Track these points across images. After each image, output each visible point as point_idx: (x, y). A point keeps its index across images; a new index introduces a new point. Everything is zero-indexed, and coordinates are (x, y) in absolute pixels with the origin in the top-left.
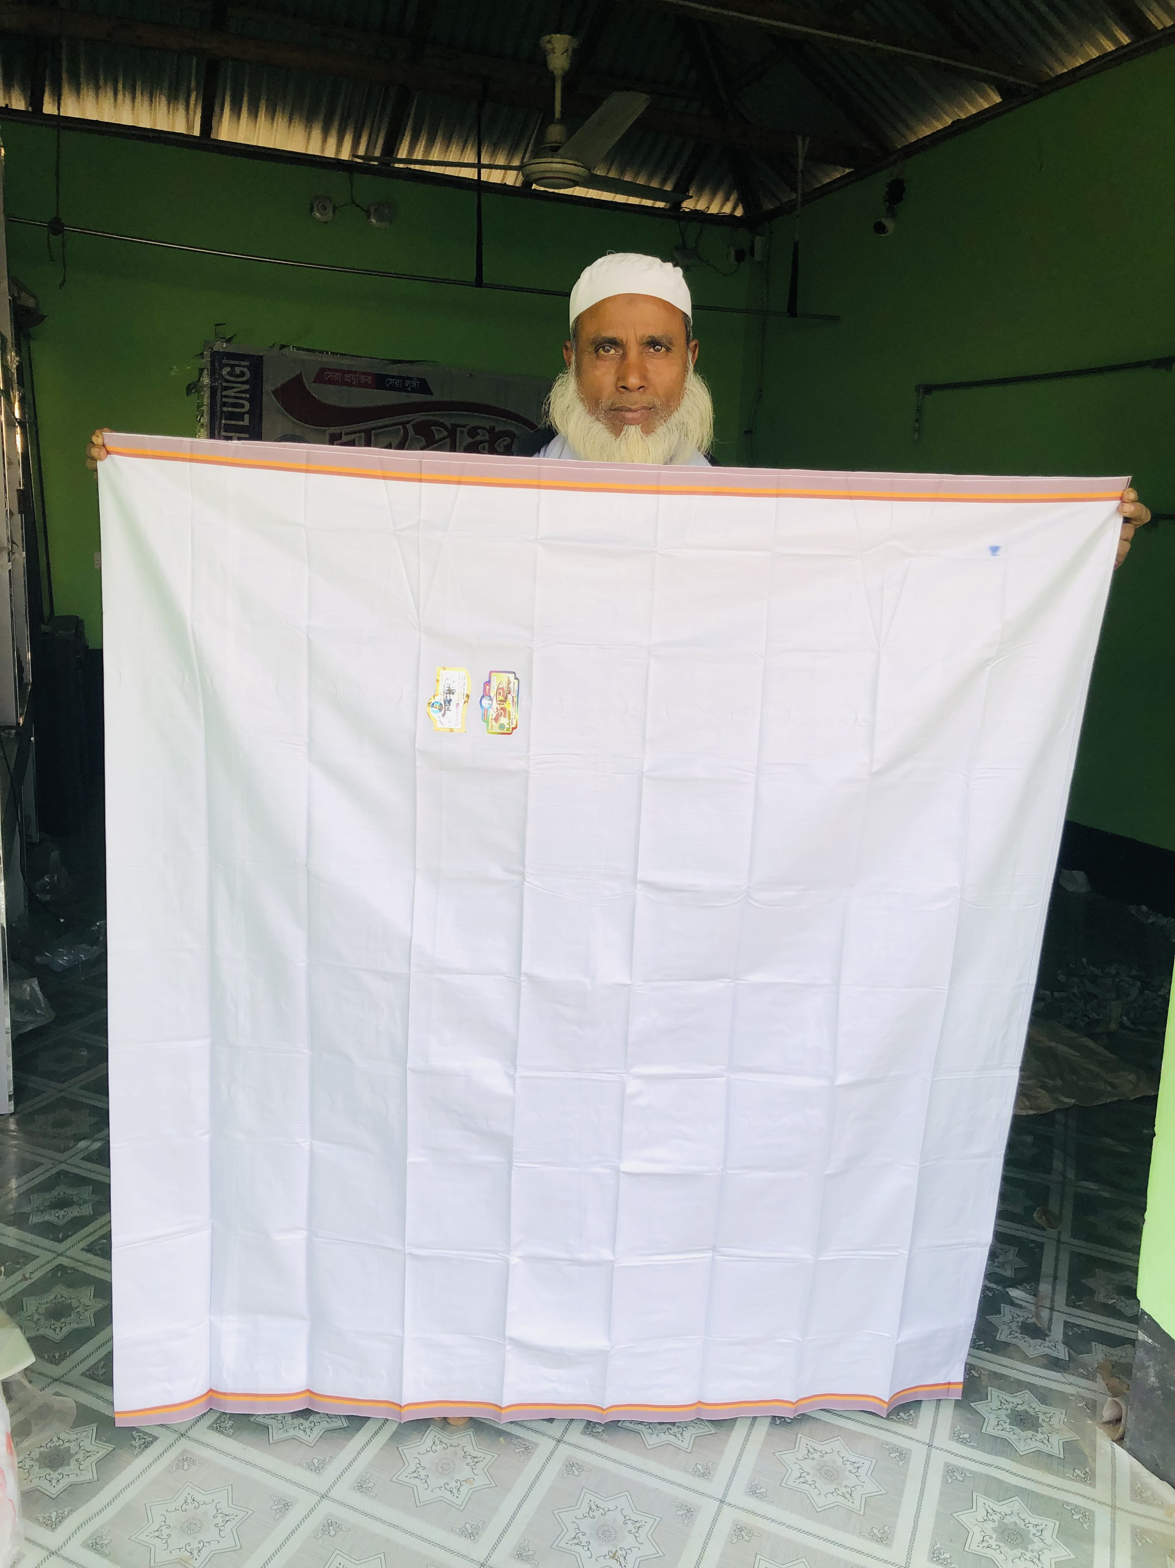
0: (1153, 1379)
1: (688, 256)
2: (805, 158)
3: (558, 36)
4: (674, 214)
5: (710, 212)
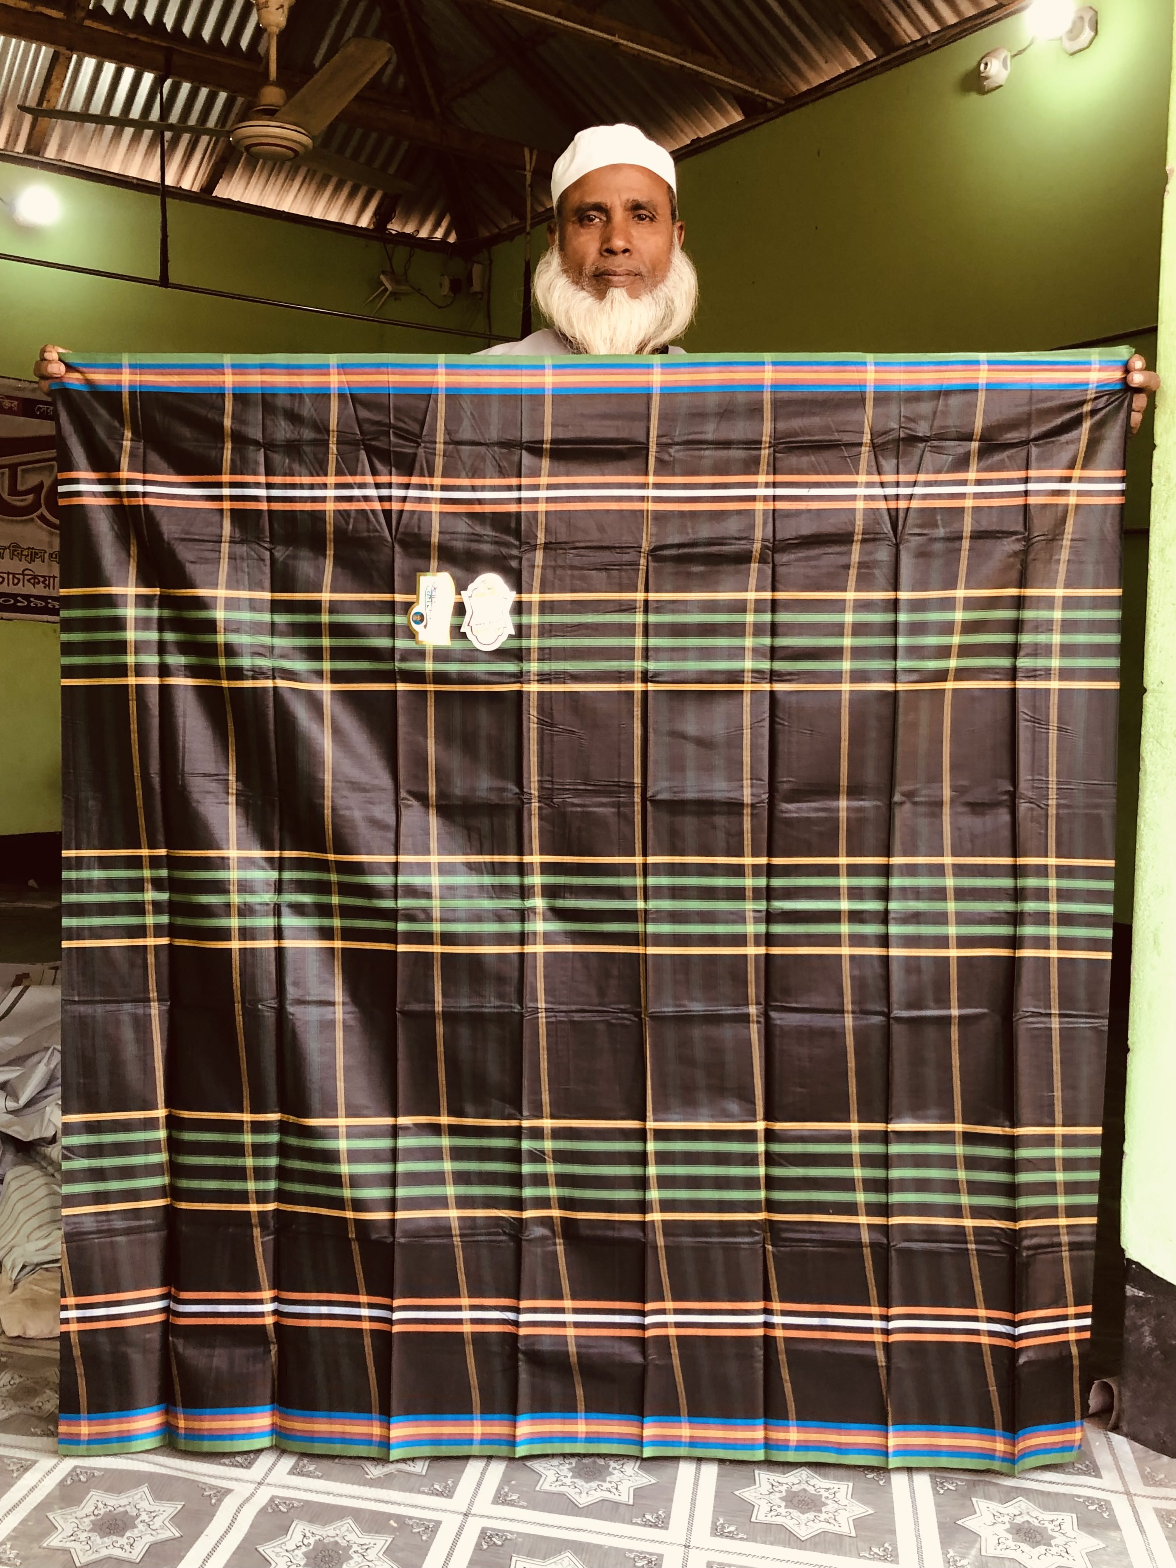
0: (1148, 1339)
1: (398, 283)
2: (533, 172)
4: (379, 235)
5: (419, 236)
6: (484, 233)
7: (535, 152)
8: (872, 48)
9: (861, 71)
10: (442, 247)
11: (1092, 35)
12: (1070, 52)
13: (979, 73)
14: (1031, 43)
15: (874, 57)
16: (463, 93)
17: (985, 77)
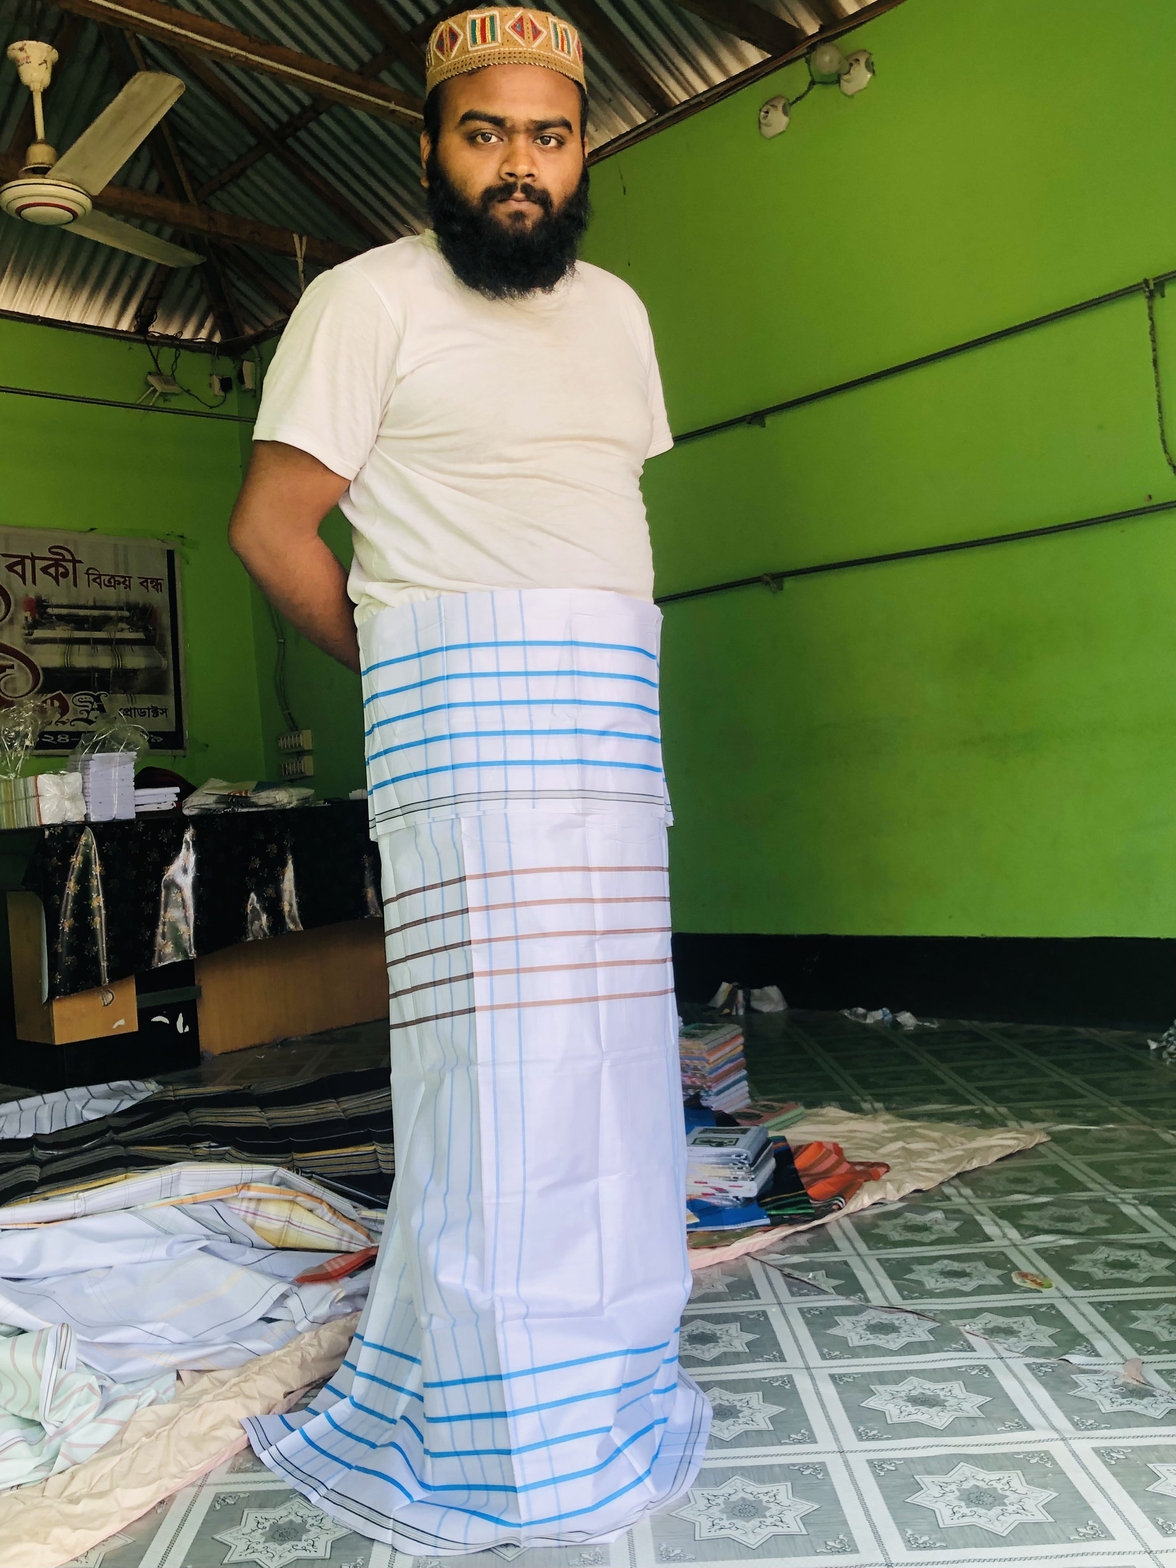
1: (166, 382)
2: (304, 259)
3: (34, 42)
4: (142, 338)
5: (183, 337)
6: (249, 331)
7: (304, 239)
8: (642, 114)
9: (633, 134)
10: (208, 347)
11: (869, 75)
12: (849, 94)
13: (759, 121)
14: (809, 89)
15: (644, 121)
16: (222, 186)
17: (766, 125)
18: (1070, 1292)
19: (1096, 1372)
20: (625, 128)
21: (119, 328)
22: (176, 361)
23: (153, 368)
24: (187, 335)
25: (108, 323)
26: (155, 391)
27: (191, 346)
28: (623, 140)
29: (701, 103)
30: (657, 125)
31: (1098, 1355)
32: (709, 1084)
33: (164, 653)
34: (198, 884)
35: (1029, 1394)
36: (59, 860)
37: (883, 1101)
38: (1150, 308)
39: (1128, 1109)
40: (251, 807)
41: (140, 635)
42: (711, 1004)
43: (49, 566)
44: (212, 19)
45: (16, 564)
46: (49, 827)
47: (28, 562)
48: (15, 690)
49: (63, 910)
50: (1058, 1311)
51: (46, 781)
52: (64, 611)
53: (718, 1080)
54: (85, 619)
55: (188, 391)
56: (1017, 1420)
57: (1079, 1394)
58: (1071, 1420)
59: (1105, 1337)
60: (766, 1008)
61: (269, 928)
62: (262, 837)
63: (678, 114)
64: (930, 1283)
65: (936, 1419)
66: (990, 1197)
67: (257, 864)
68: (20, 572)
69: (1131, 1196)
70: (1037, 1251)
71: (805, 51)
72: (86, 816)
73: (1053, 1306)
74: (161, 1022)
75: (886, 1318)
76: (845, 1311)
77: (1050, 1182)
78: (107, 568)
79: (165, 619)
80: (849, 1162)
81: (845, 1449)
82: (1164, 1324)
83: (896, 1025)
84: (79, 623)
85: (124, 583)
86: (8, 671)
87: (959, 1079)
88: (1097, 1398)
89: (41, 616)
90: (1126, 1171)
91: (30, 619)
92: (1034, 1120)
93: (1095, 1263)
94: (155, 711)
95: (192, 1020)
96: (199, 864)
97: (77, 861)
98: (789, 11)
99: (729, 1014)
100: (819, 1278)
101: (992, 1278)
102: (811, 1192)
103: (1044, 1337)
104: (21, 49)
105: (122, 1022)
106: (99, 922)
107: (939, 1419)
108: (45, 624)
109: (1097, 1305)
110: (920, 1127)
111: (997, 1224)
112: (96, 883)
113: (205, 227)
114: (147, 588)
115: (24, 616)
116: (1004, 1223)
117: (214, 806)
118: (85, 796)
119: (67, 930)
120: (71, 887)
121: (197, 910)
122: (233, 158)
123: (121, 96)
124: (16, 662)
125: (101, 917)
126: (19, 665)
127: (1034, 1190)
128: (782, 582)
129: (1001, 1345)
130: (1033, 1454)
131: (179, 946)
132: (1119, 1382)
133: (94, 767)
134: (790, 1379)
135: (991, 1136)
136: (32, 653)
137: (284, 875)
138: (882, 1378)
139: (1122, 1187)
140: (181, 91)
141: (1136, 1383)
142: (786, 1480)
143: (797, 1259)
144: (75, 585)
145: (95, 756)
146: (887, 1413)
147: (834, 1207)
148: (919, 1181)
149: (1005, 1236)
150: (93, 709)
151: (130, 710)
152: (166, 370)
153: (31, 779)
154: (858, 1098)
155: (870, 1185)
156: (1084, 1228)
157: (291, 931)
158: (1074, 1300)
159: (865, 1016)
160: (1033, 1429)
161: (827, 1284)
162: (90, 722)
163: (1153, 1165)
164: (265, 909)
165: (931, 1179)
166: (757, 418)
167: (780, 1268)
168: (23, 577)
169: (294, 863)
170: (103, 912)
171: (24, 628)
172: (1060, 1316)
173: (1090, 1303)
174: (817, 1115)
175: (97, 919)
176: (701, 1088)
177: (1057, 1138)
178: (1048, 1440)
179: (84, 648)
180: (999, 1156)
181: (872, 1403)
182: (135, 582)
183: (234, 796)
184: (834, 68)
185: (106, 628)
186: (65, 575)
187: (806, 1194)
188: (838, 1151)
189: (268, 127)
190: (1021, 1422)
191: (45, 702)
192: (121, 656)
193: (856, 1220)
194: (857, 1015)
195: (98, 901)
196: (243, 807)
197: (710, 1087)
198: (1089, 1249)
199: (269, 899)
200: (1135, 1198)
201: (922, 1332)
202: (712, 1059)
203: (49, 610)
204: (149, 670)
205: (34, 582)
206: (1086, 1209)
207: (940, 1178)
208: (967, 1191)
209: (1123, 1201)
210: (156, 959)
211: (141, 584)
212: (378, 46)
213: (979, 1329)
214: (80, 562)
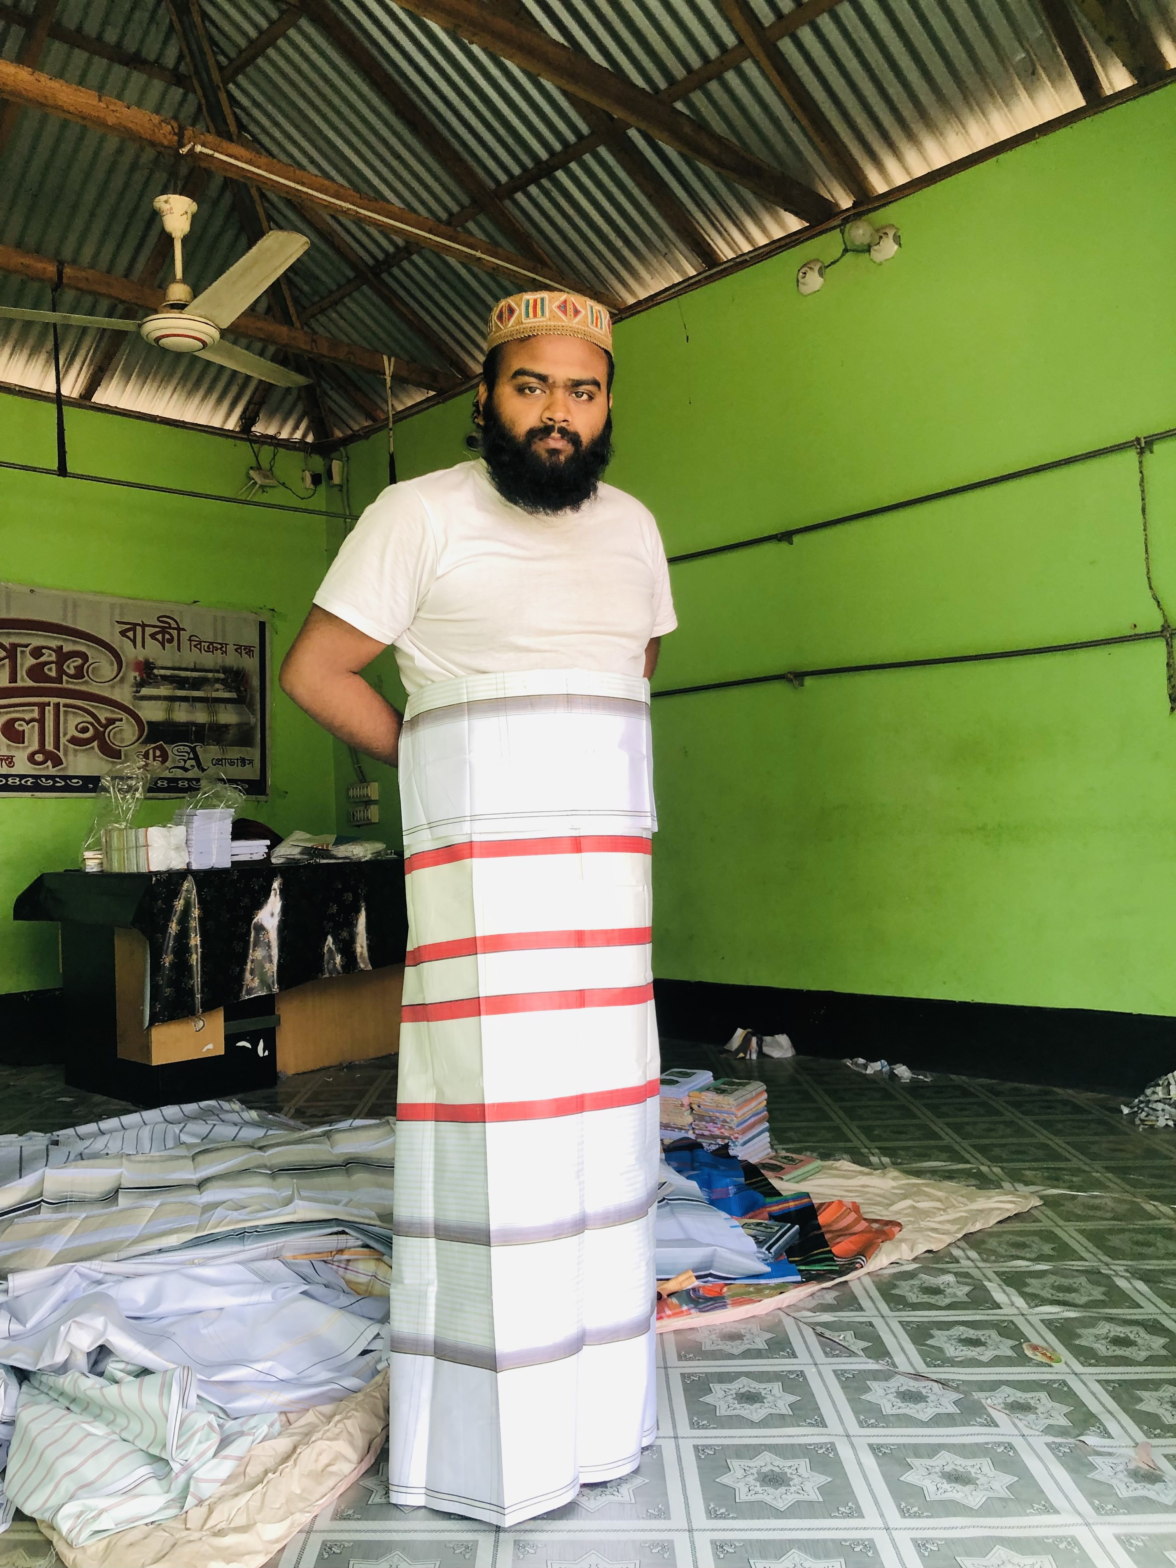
1: (266, 477)
2: (392, 377)
3: (177, 196)
4: (245, 436)
5: (281, 437)
6: (339, 434)
7: (393, 359)
8: (693, 266)
9: (686, 284)
10: (301, 446)
11: (896, 247)
12: (878, 261)
13: (798, 281)
14: (843, 255)
15: (695, 273)
16: (322, 311)
17: (804, 284)
18: (1078, 1368)
19: (1110, 1454)
20: (678, 279)
21: (226, 427)
22: (274, 458)
23: (254, 464)
24: (284, 435)
25: (216, 423)
26: (255, 483)
27: (287, 444)
28: (677, 289)
29: (746, 261)
30: (706, 278)
31: (1110, 1436)
32: (736, 1135)
33: (253, 712)
34: (283, 927)
35: (1052, 1476)
36: (163, 903)
37: (890, 1156)
38: (1141, 462)
39: (1110, 1175)
40: (331, 859)
41: (233, 695)
42: (726, 1047)
43: (157, 633)
44: (331, 179)
45: (128, 630)
46: (156, 873)
47: (139, 629)
48: (122, 740)
49: (165, 948)
50: (1069, 1388)
51: (155, 834)
52: (168, 673)
53: (744, 1132)
54: (186, 679)
55: (283, 484)
56: (1043, 1503)
57: (1097, 1477)
58: (1092, 1504)
59: (1114, 1417)
60: (776, 1054)
61: (342, 966)
62: (340, 887)
63: (725, 269)
64: (951, 1351)
65: (970, 1498)
66: (995, 1261)
67: (335, 909)
68: (132, 637)
69: (1122, 1268)
70: (1042, 1321)
71: (840, 222)
72: (188, 864)
73: (1064, 1383)
74: (244, 1047)
75: (913, 1385)
76: (876, 1375)
77: (1047, 1249)
78: (208, 635)
79: (256, 682)
80: (865, 1219)
81: (891, 1526)
82: (1167, 1406)
83: (893, 1076)
84: (180, 683)
85: (221, 649)
86: (117, 723)
87: (955, 1136)
88: (1114, 1482)
89: (148, 677)
90: (1115, 1241)
91: (138, 679)
92: (1026, 1184)
93: (1097, 1337)
94: (243, 761)
95: (271, 1046)
96: (285, 910)
97: (179, 904)
98: (826, 187)
99: (743, 1058)
100: (847, 1338)
101: (1005, 1348)
102: (834, 1250)
103: (1059, 1415)
104: (166, 202)
105: (210, 1046)
106: (195, 959)
107: (973, 1498)
108: (151, 683)
109: (1104, 1383)
110: (927, 1185)
111: (1004, 1292)
112: (194, 924)
113: (309, 348)
114: (241, 654)
115: (133, 675)
116: (1010, 1290)
117: (299, 857)
118: (188, 847)
119: (167, 964)
120: (174, 928)
121: (281, 950)
122: (334, 287)
123: (254, 249)
124: (124, 715)
125: (197, 954)
126: (127, 719)
127: (1033, 1256)
128: (803, 680)
129: (1024, 1421)
130: (1062, 1539)
131: (263, 982)
132: (1132, 1466)
133: (197, 822)
134: (832, 1447)
135: (989, 1198)
136: (139, 708)
137: (357, 920)
138: (918, 1451)
139: (1113, 1258)
140: (306, 247)
141: (1148, 1468)
142: (839, 1556)
143: (827, 1317)
144: (179, 650)
145: (199, 812)
146: (925, 1489)
147: (857, 1265)
148: (929, 1241)
149: (1013, 1304)
150: (189, 759)
151: (221, 760)
152: (265, 464)
153: (141, 831)
154: (866, 1150)
155: (886, 1246)
156: (1083, 1300)
157: (362, 970)
158: (1083, 1377)
159: (865, 1067)
160: (1059, 1513)
161: (857, 1345)
162: (186, 770)
163: (1140, 1237)
164: (340, 950)
165: (941, 1241)
166: (786, 536)
167: (813, 1326)
168: (134, 641)
169: (366, 910)
170: (200, 950)
171: (132, 686)
172: (1071, 1393)
173: (1098, 1381)
174: (830, 1168)
175: (194, 956)
176: (729, 1138)
177: (1049, 1202)
178: (1073, 1525)
179: (184, 705)
180: (999, 1219)
181: (909, 1477)
182: (231, 648)
183: (316, 849)
184: (866, 240)
185: (205, 688)
186: (171, 641)
187: (830, 1252)
188: (856, 1208)
189: (366, 264)
190: (1047, 1505)
191: (147, 753)
192: (216, 713)
193: (877, 1279)
194: (856, 1064)
195: (195, 940)
196: (323, 858)
197: (737, 1138)
198: (1091, 1323)
199: (343, 941)
200: (1127, 1271)
201: (947, 1403)
202: (739, 1114)
203: (156, 671)
204: (239, 725)
205: (143, 646)
206: (1083, 1280)
207: (948, 1240)
208: (973, 1254)
209: (1117, 1275)
210: (244, 993)
211: (236, 650)
212: (465, 200)
213: (999, 1404)
214: (184, 630)
